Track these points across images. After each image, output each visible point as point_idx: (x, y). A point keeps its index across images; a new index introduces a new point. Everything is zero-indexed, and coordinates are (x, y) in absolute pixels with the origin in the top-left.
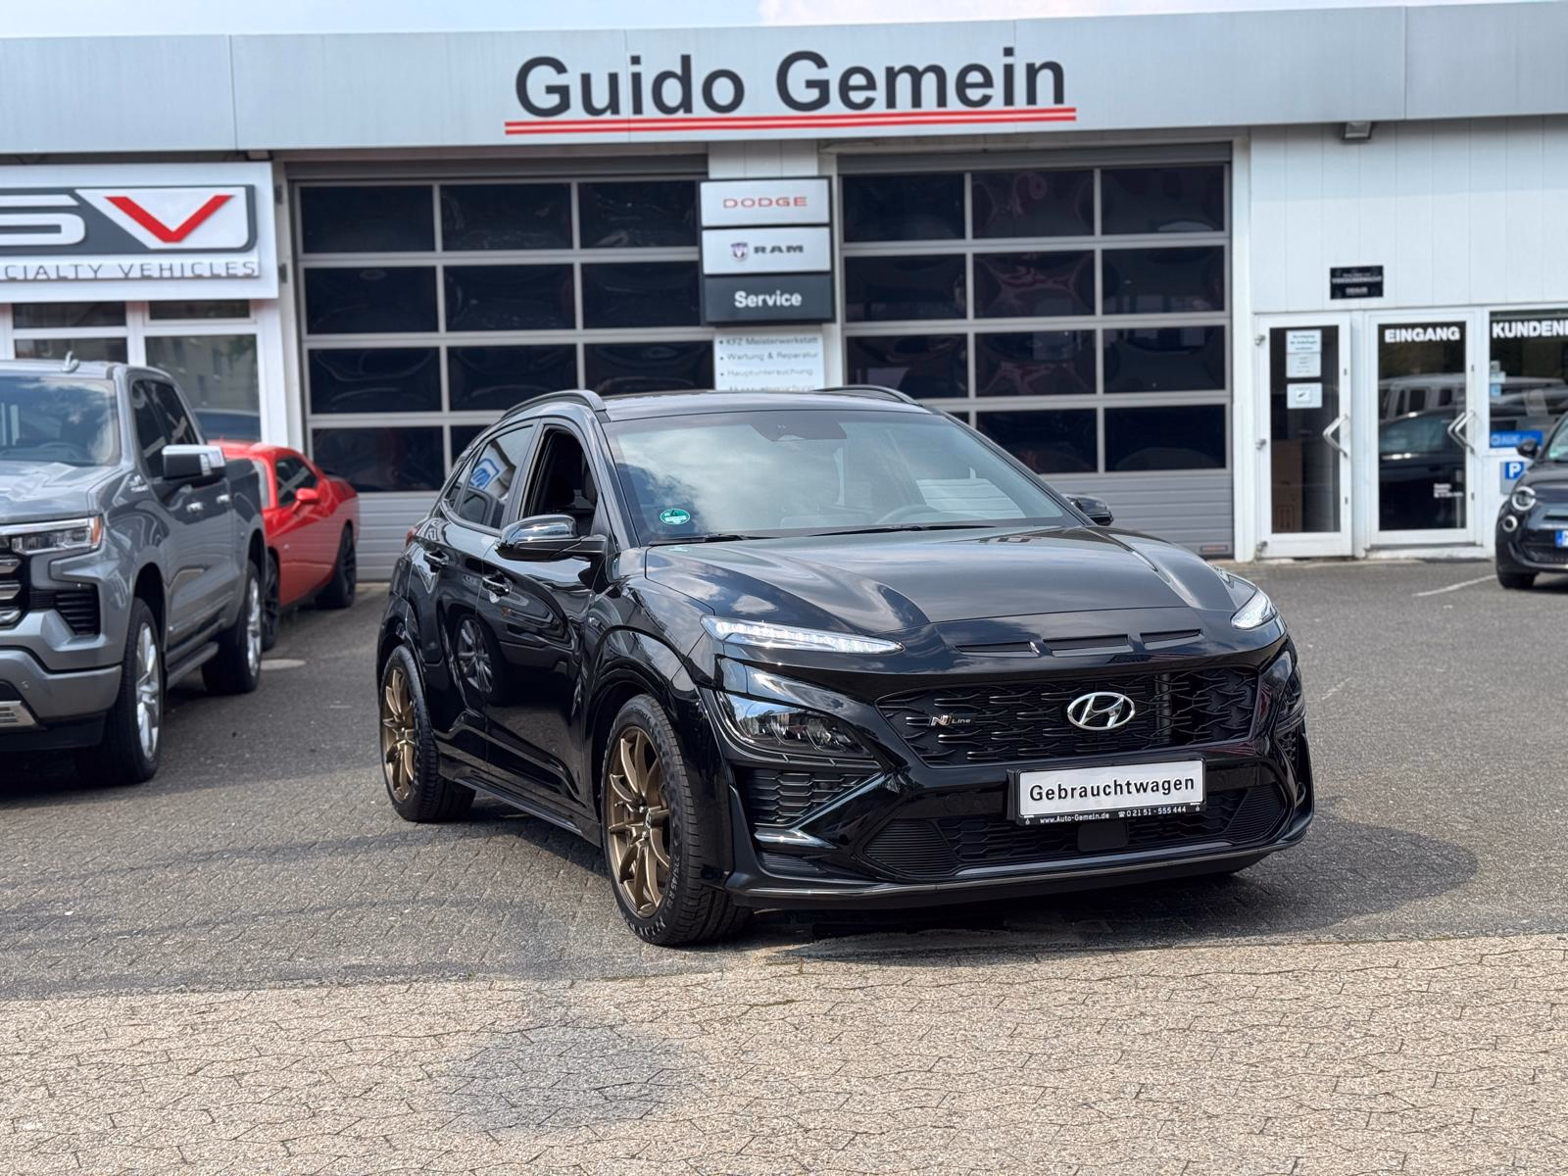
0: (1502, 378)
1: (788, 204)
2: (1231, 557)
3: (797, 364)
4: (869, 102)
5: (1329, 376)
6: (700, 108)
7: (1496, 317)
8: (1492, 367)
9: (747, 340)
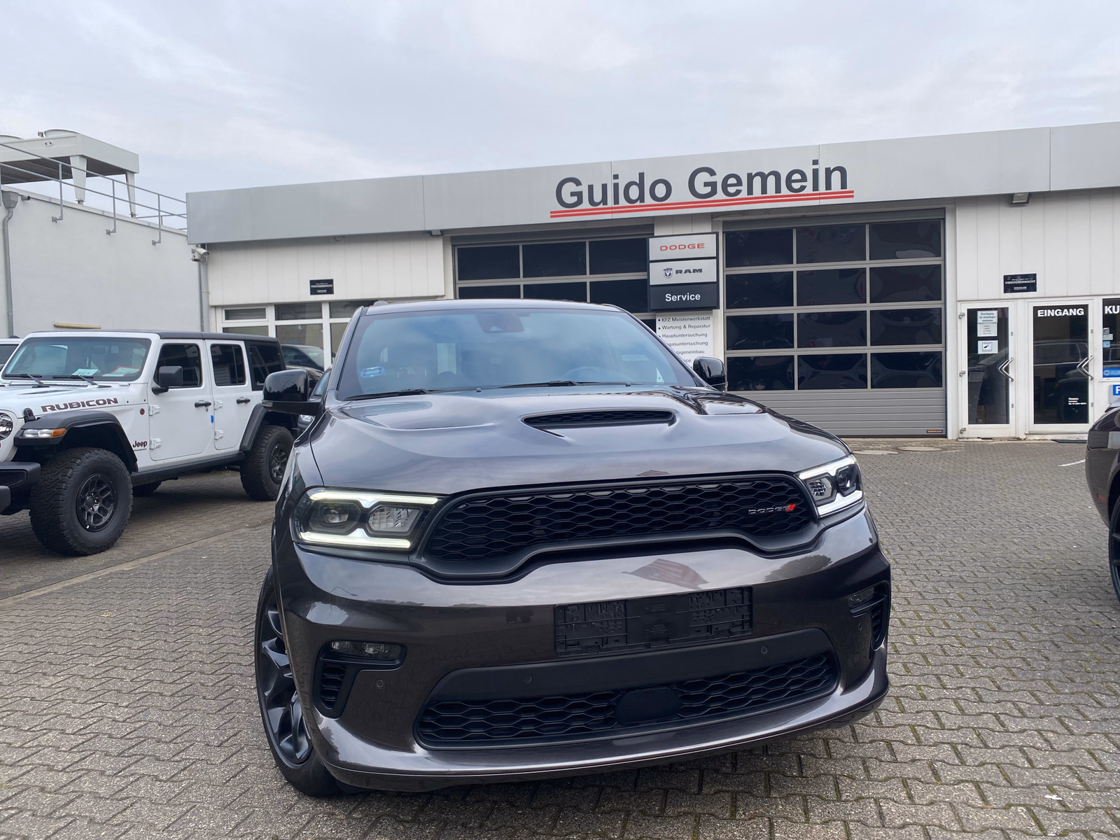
0: (1111, 337)
1: (694, 247)
2: (945, 436)
3: (700, 331)
4: (738, 192)
5: (1002, 336)
6: (648, 200)
7: (1107, 302)
8: (1104, 331)
9: (671, 319)
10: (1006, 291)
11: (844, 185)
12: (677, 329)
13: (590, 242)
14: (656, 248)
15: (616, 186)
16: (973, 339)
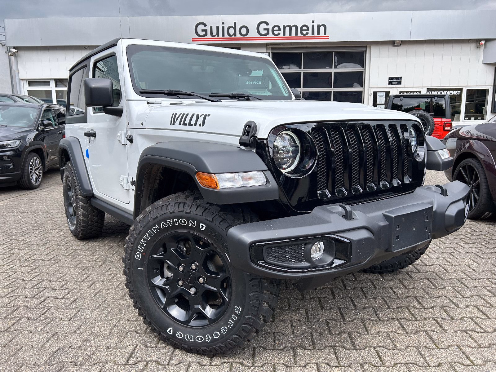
4: (279, 34)
6: (238, 35)
7: (428, 90)
10: (389, 84)
11: (325, 33)
15: (223, 28)
16: (375, 104)
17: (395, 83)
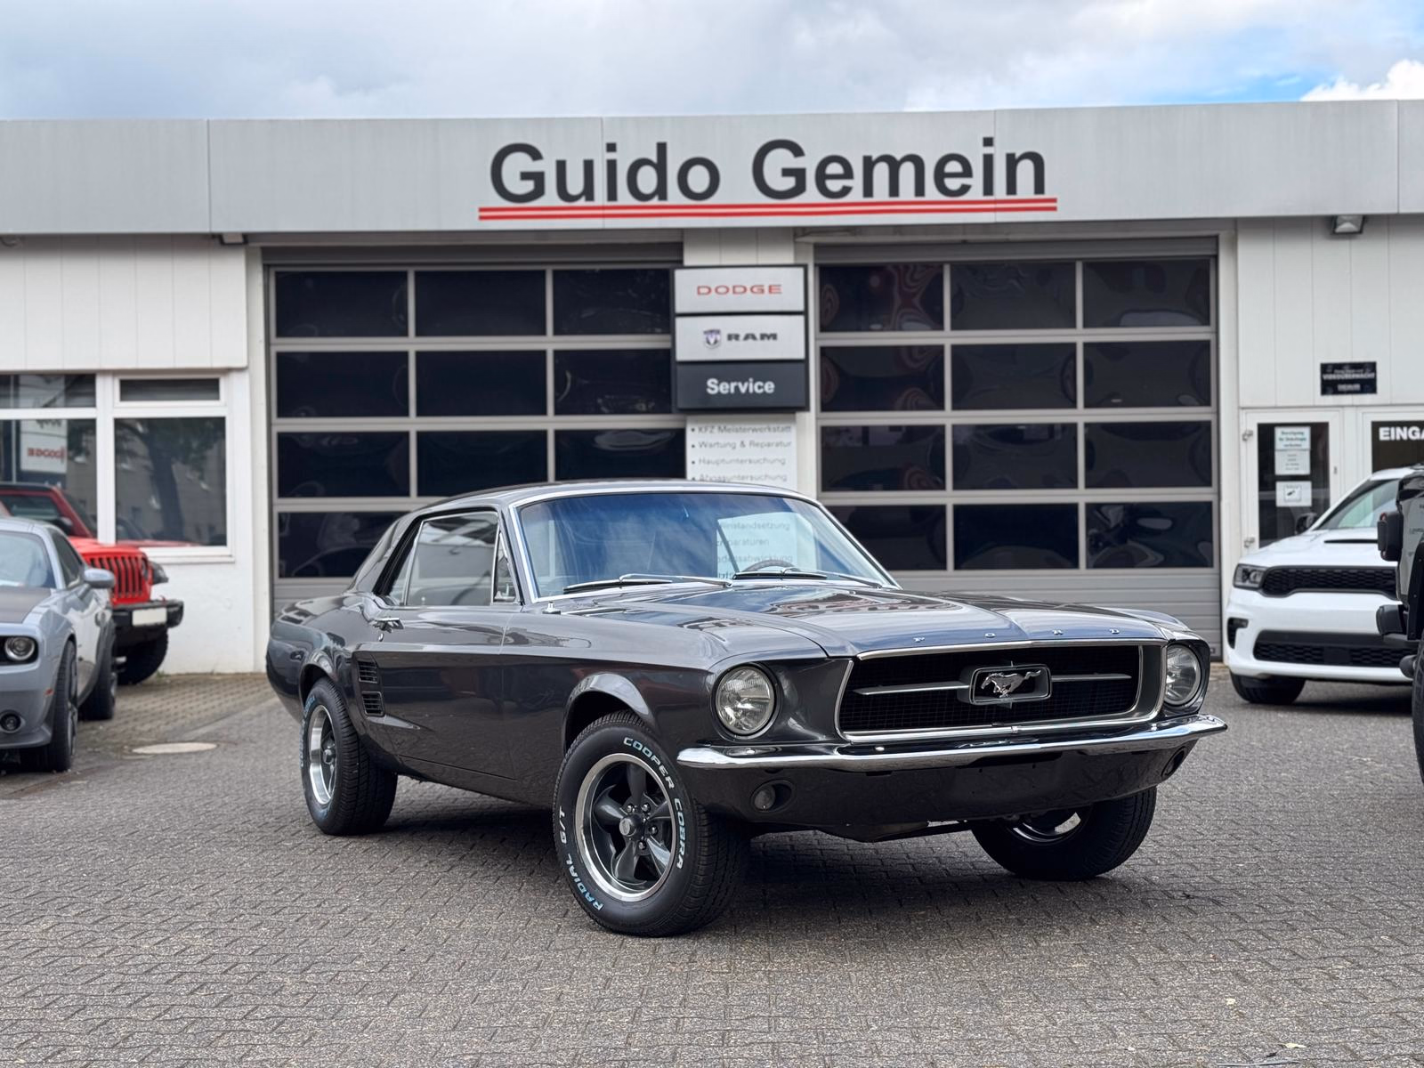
1: (763, 291)
2: (1220, 659)
3: (770, 453)
4: (846, 191)
5: (1318, 474)
6: (675, 196)
9: (720, 428)
10: (1324, 392)
11: (1039, 187)
12: (729, 448)
13: (556, 274)
14: (687, 288)
15: (612, 165)
16: (1268, 478)
17: (1350, 387)
